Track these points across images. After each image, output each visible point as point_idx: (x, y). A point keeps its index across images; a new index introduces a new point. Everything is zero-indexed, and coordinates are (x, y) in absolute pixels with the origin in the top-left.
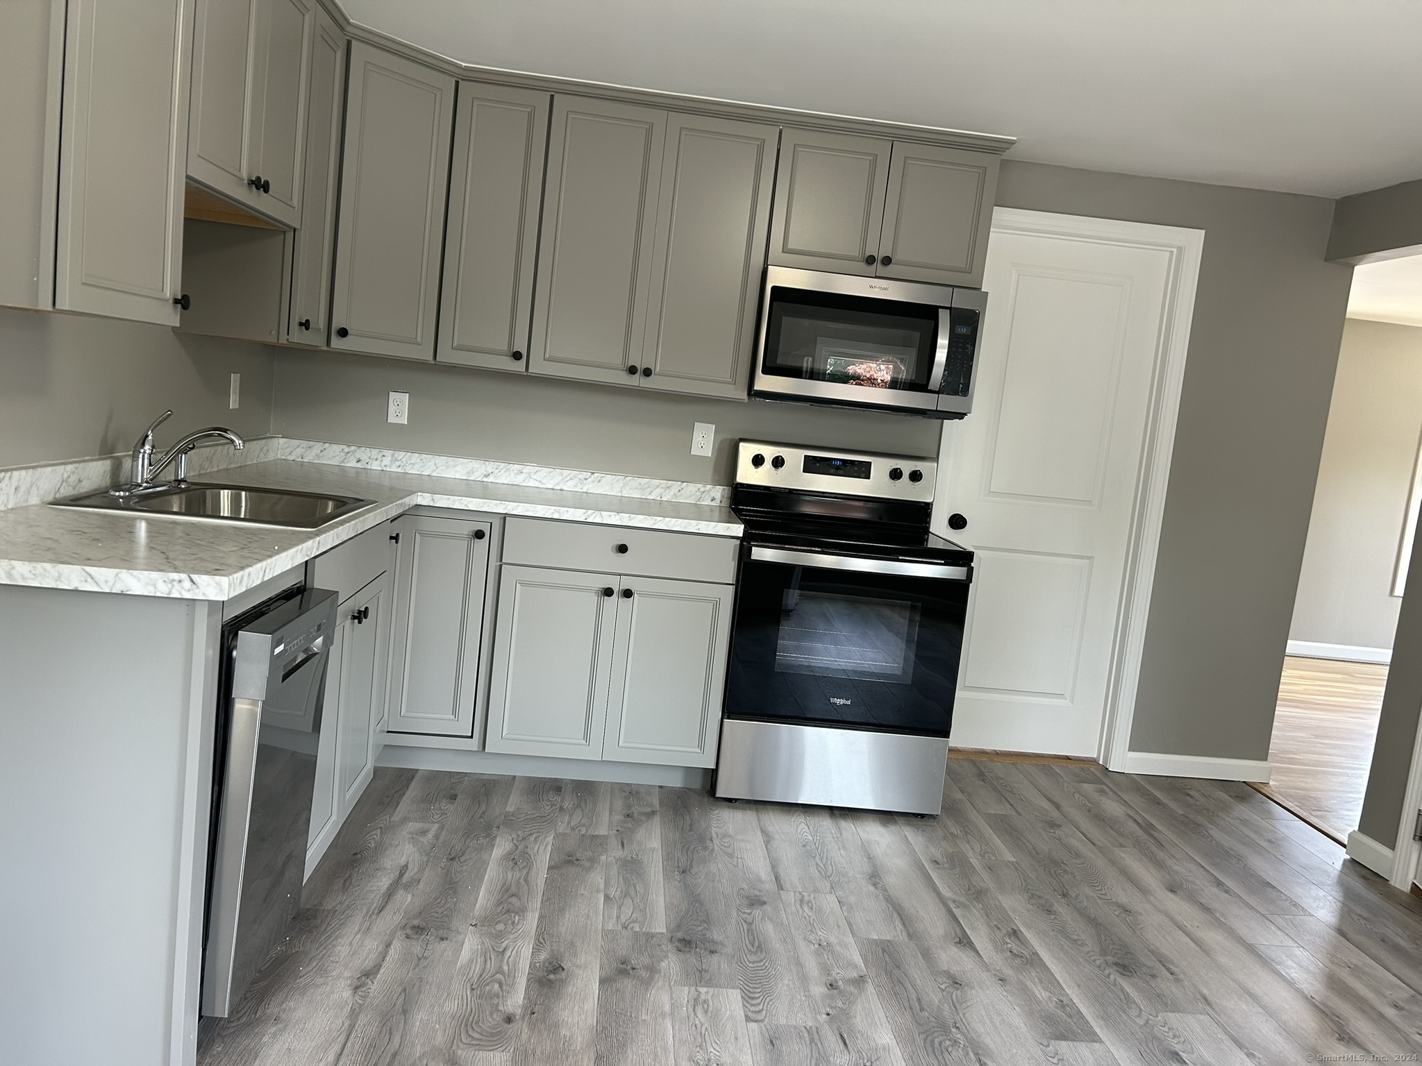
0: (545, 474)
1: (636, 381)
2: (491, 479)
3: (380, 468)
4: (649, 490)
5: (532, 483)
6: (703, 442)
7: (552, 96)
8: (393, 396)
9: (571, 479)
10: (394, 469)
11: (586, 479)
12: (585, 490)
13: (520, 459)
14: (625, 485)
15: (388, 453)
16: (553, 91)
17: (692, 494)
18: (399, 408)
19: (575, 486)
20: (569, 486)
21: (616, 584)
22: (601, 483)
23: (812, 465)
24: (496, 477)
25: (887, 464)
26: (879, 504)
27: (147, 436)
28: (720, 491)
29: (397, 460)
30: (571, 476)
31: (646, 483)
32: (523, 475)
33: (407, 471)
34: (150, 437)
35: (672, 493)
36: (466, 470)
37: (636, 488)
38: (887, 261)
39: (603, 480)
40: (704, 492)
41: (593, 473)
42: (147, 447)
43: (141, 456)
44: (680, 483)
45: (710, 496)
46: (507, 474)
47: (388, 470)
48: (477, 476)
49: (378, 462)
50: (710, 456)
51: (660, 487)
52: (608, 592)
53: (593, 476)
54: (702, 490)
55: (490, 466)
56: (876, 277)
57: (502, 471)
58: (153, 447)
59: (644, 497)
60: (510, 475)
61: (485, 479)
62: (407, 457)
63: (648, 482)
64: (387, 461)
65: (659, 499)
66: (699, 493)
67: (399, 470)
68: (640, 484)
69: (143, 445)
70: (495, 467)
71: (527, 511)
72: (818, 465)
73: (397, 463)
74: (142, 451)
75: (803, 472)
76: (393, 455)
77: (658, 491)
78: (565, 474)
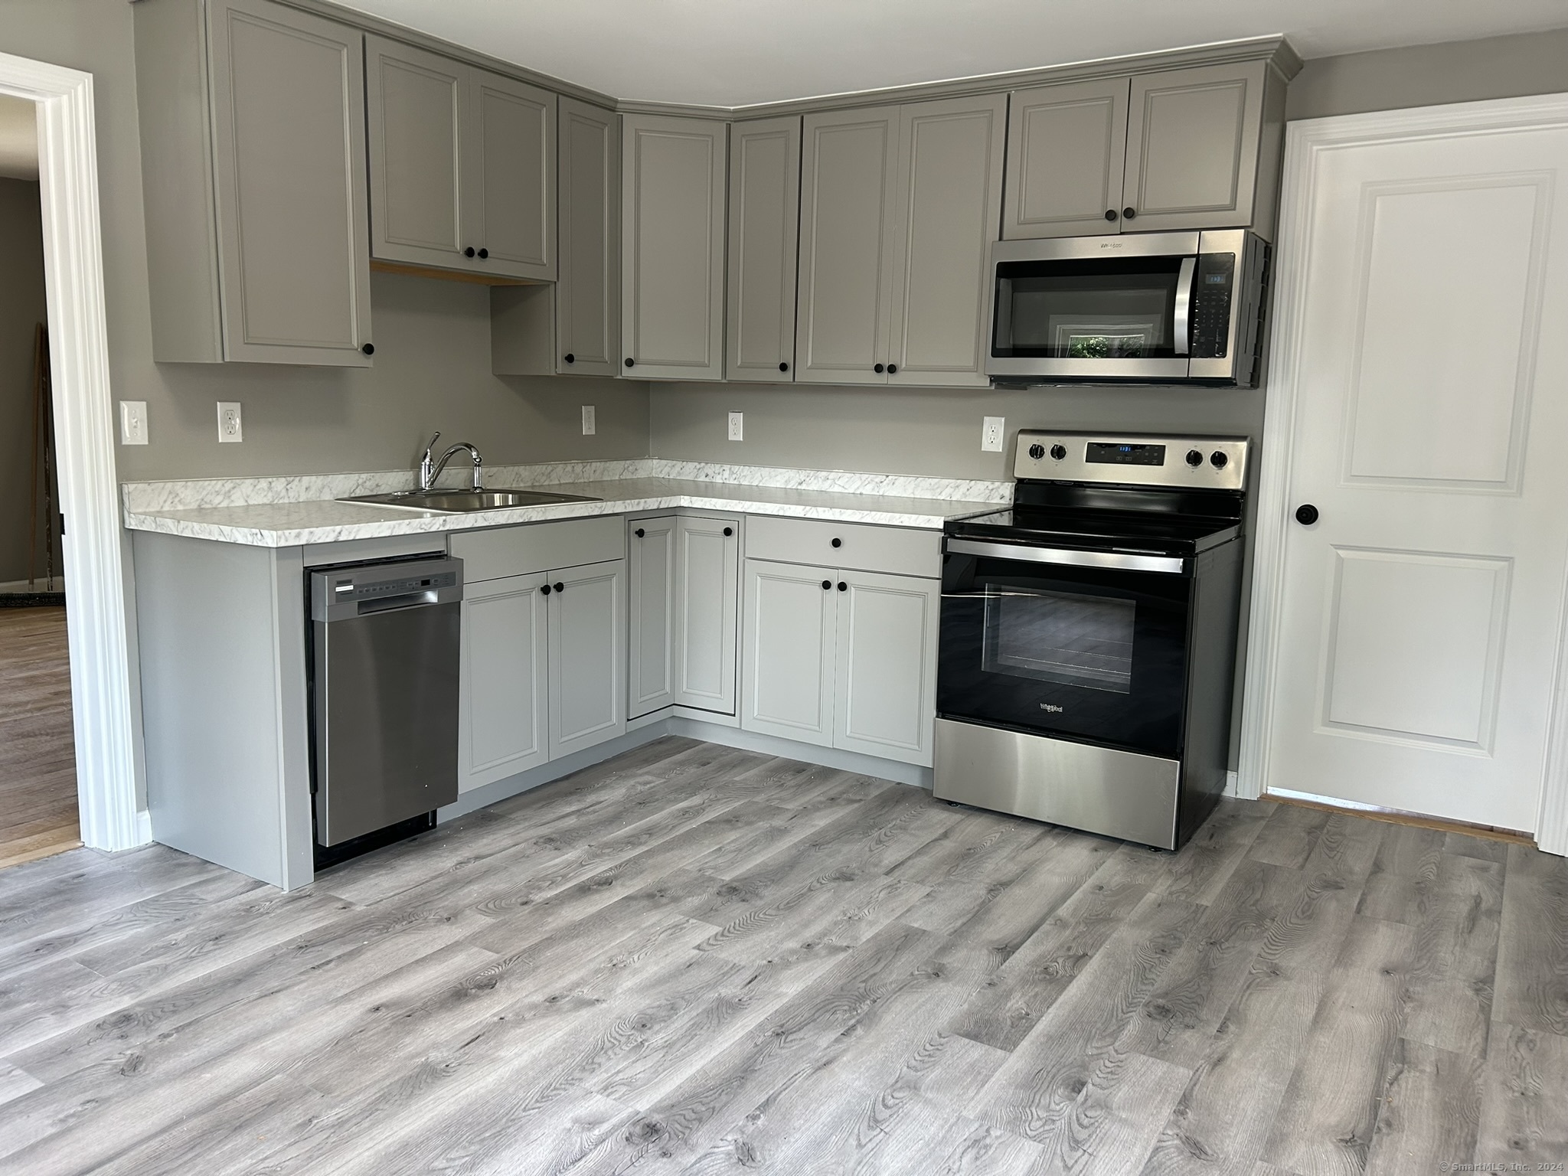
0: (847, 479)
1: (884, 378)
2: (803, 487)
3: (722, 482)
4: (939, 490)
5: (837, 489)
6: (993, 437)
7: (802, 118)
8: (731, 415)
9: (869, 483)
10: (732, 482)
11: (882, 482)
12: (881, 494)
13: (829, 467)
14: (917, 486)
15: (727, 467)
16: (801, 112)
17: (980, 492)
18: (736, 427)
19: (873, 489)
20: (867, 490)
21: (835, 578)
22: (895, 485)
23: (1097, 454)
24: (808, 485)
25: (1183, 447)
26: (1178, 495)
27: (427, 454)
28: (1009, 488)
29: (733, 473)
30: (869, 479)
31: (936, 484)
32: (829, 482)
33: (741, 483)
34: (429, 454)
35: (961, 493)
36: (785, 479)
37: (927, 489)
38: (1129, 213)
39: (897, 483)
40: (992, 490)
41: (887, 476)
42: (427, 460)
43: (423, 467)
44: (968, 481)
45: (999, 494)
46: (816, 481)
47: (728, 482)
48: (792, 485)
49: (720, 476)
50: (1001, 450)
51: (949, 487)
52: (826, 585)
53: (887, 479)
54: (990, 487)
55: (802, 475)
56: (1122, 234)
57: (812, 479)
58: (431, 460)
59: (934, 498)
60: (818, 481)
61: (799, 487)
62: (740, 470)
63: (938, 482)
64: (726, 474)
65: (948, 499)
66: (987, 491)
67: (736, 482)
68: (930, 484)
69: (425, 458)
70: (807, 475)
71: (759, 508)
72: (1103, 452)
73: (734, 476)
74: (423, 463)
75: (1086, 461)
76: (730, 469)
77: (948, 491)
78: (863, 479)
